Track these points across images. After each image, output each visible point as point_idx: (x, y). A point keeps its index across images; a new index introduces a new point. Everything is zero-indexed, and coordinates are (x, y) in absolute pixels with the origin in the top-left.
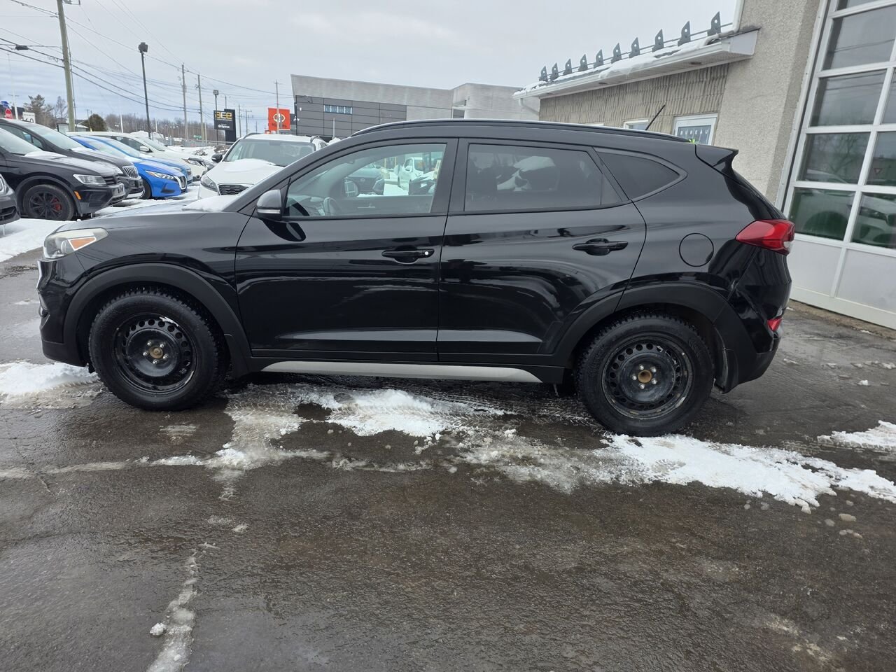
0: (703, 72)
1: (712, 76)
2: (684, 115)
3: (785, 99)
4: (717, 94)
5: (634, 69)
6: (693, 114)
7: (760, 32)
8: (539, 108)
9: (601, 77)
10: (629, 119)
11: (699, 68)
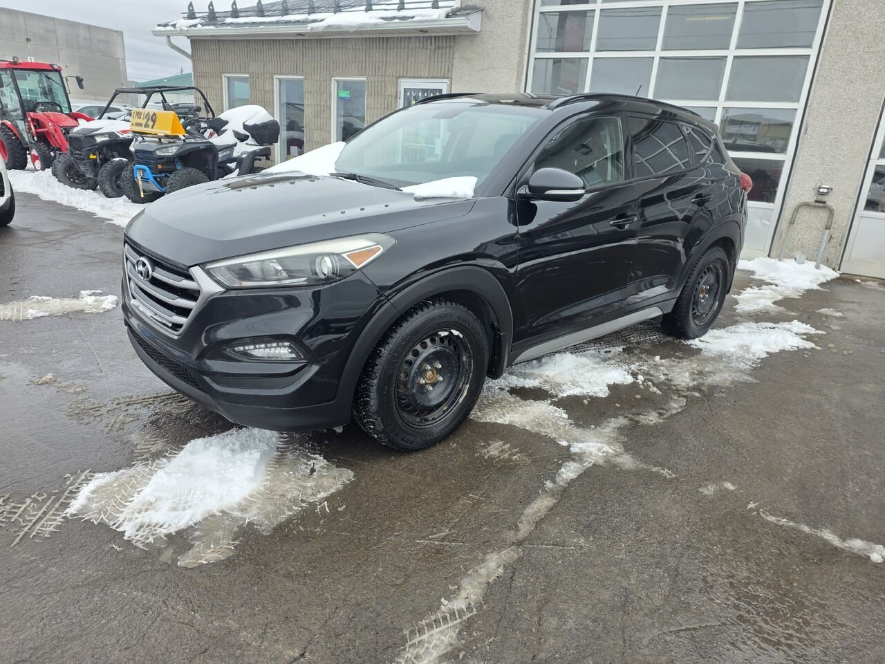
0: (427, 40)
1: (437, 44)
2: (409, 77)
3: (516, 73)
4: (445, 62)
5: (360, 27)
6: (420, 77)
7: (483, 12)
8: (190, 50)
9: (312, 28)
10: (339, 75)
11: (425, 35)
